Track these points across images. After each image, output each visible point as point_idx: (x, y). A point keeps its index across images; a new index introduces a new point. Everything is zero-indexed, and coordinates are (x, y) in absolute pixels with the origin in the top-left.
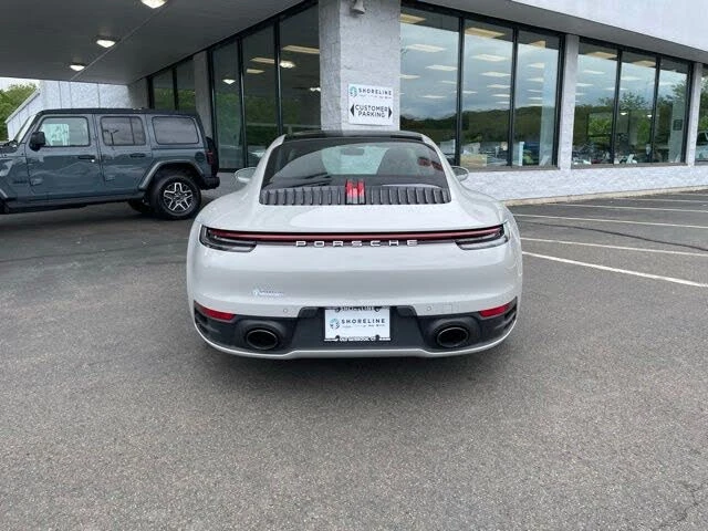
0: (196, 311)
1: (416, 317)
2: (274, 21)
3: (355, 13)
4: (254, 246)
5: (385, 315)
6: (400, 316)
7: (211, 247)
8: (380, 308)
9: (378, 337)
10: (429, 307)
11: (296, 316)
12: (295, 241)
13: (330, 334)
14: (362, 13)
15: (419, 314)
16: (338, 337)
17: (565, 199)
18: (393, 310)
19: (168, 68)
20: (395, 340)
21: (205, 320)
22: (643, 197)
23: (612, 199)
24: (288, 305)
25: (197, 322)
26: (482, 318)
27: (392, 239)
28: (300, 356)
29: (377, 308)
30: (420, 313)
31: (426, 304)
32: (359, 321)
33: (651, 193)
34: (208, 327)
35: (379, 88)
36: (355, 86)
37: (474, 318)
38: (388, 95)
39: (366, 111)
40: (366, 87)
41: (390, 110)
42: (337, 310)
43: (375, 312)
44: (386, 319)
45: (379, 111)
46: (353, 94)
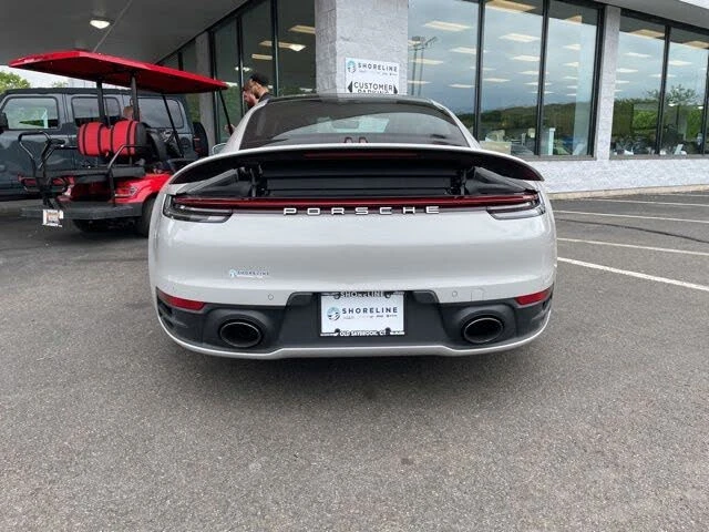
0: (159, 302)
1: (438, 304)
4: (229, 215)
5: (398, 303)
6: (417, 303)
7: (177, 218)
8: (391, 293)
9: (388, 330)
10: (455, 292)
11: (284, 304)
12: (282, 208)
13: (328, 327)
15: (441, 302)
16: (337, 331)
17: (603, 194)
18: (409, 296)
20: (410, 334)
21: (169, 310)
22: (693, 192)
23: (658, 195)
24: (274, 290)
25: (161, 315)
26: (520, 307)
27: (407, 206)
28: (289, 355)
29: (388, 294)
30: (443, 299)
31: (450, 287)
32: (365, 311)
33: (701, 188)
34: (173, 320)
35: (381, 63)
36: (354, 60)
37: (510, 306)
38: (393, 72)
39: (366, 90)
40: (366, 62)
41: (395, 89)
42: (337, 296)
43: (385, 298)
44: (399, 307)
45: (383, 89)
46: (352, 70)
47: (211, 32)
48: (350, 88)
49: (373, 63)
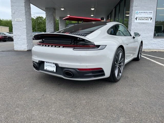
9: (53, 71)
11: (38, 62)
13: (45, 68)
16: (46, 69)
26: (79, 71)
29: (54, 63)
32: (50, 66)
35: (147, 11)
37: (76, 70)
38: (151, 13)
39: (141, 19)
40: (142, 11)
41: (151, 18)
42: (47, 62)
43: (53, 64)
44: (55, 66)
45: (147, 18)
46: (137, 14)
48: (136, 19)
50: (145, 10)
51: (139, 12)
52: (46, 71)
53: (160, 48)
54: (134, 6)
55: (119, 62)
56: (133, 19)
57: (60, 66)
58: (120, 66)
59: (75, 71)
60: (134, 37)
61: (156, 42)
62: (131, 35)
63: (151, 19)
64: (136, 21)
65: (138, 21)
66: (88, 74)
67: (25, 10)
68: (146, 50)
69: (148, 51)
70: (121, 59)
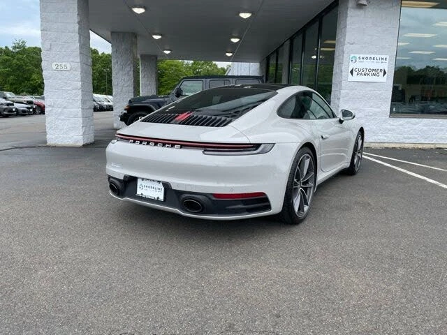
1: (172, 189)
2: (319, 18)
3: (360, 6)
8: (160, 182)
9: (158, 198)
10: (178, 185)
11: (122, 179)
13: (139, 192)
14: (365, 5)
16: (142, 194)
18: (165, 184)
19: (274, 52)
20: (165, 201)
27: (168, 143)
32: (151, 188)
35: (376, 56)
36: (356, 55)
37: (210, 199)
38: (384, 61)
39: (362, 72)
40: (365, 56)
41: (385, 71)
42: (143, 179)
43: (158, 183)
44: (163, 189)
45: (375, 72)
46: (354, 61)
47: (292, 39)
48: (352, 72)
49: (369, 56)
50: (372, 53)
51: (357, 56)
52: (141, 198)
53: (404, 141)
54: (346, 42)
55: (304, 179)
56: (346, 73)
57: (174, 187)
58: (306, 189)
59: (207, 199)
60: (342, 119)
61: (394, 127)
62: (334, 116)
63: (385, 73)
64: (350, 78)
65: (355, 77)
66: (235, 205)
67: (80, 41)
68: (372, 144)
69: (378, 146)
70: (307, 173)
